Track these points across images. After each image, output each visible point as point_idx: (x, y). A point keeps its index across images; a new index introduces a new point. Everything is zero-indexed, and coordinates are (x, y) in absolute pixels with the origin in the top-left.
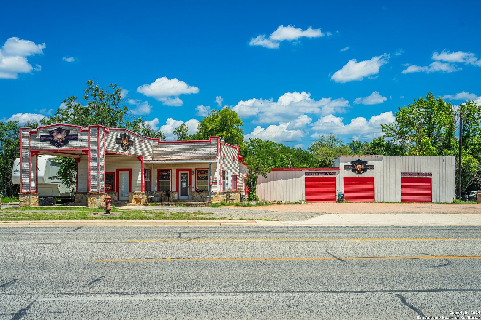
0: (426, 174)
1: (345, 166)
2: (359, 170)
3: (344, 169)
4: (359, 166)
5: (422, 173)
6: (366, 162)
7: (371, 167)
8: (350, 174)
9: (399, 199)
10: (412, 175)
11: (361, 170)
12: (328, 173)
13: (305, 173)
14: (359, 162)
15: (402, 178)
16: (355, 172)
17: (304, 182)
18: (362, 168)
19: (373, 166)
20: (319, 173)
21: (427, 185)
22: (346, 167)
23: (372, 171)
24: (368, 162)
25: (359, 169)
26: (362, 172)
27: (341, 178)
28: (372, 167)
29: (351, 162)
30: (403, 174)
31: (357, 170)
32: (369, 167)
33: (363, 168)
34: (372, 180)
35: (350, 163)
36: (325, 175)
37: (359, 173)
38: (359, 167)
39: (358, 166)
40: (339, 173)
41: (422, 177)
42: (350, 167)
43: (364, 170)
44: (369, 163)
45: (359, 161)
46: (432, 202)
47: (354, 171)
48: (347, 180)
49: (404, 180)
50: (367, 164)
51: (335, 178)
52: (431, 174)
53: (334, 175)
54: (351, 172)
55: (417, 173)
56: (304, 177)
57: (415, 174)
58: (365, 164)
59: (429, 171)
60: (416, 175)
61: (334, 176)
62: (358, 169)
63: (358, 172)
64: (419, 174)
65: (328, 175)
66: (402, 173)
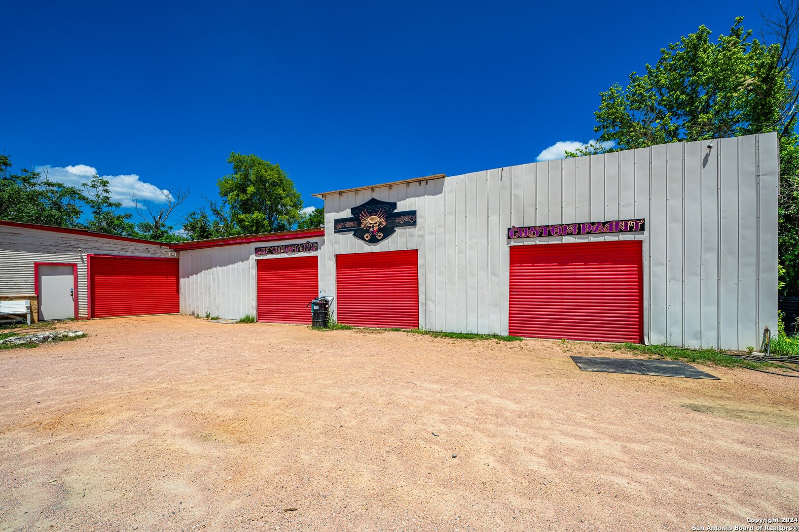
0: (614, 226)
1: (337, 222)
2: (372, 229)
3: (335, 232)
4: (372, 219)
5: (593, 224)
6: (394, 205)
7: (407, 219)
8: (350, 244)
9: (500, 323)
10: (550, 235)
11: (379, 230)
12: (301, 245)
13: (256, 249)
14: (373, 206)
15: (511, 247)
16: (362, 239)
17: (254, 272)
18: (380, 223)
19: (413, 214)
20: (281, 247)
21: (623, 270)
22: (341, 226)
23: (410, 230)
24: (398, 204)
25: (373, 227)
26: (382, 235)
27: (329, 259)
28: (410, 218)
29: (354, 210)
30: (514, 233)
31: (368, 231)
32: (401, 220)
33: (384, 224)
34: (410, 258)
35: (349, 211)
36: (294, 251)
37: (374, 240)
38: (373, 221)
39: (369, 220)
40: (323, 243)
41: (593, 239)
42: (350, 224)
43: (387, 232)
44: (401, 207)
45: (373, 202)
46: (642, 341)
47: (359, 234)
48: (344, 262)
49: (518, 256)
50: (395, 211)
51: (316, 257)
52: (639, 226)
53: (313, 250)
54: (353, 237)
55: (575, 225)
56: (253, 258)
57: (563, 230)
58: (389, 210)
59: (628, 214)
60: (568, 234)
61: (313, 254)
62: (370, 227)
63: (369, 238)
64: (579, 229)
65: (299, 251)
66: (509, 229)
